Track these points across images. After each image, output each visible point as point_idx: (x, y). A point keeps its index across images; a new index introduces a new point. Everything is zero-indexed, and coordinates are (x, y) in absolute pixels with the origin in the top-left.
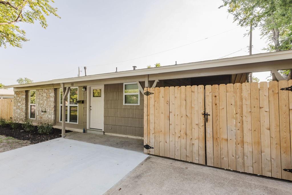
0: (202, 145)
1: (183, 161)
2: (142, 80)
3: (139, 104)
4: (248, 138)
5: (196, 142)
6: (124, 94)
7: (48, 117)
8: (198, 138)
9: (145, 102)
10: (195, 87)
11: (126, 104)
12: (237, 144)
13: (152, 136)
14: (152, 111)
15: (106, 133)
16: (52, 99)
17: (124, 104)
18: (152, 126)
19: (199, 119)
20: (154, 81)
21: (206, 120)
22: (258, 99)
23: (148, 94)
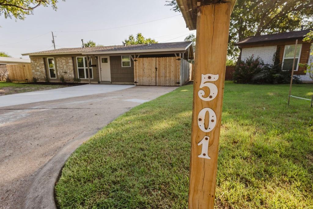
0: (155, 79)
1: (148, 86)
2: (133, 55)
3: (130, 66)
4: (168, 75)
5: (153, 78)
6: (122, 61)
7: (69, 76)
8: (154, 77)
9: (134, 64)
10: (153, 58)
11: (124, 67)
12: (165, 77)
13: (137, 78)
14: (137, 68)
15: (112, 83)
16: (71, 64)
17: (122, 66)
18: (137, 74)
19: (154, 70)
20: (138, 55)
21: (156, 70)
22: (170, 62)
23: (135, 61)
